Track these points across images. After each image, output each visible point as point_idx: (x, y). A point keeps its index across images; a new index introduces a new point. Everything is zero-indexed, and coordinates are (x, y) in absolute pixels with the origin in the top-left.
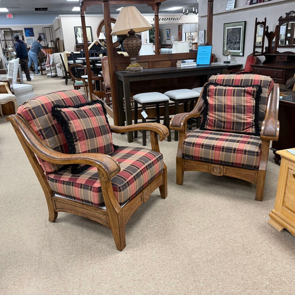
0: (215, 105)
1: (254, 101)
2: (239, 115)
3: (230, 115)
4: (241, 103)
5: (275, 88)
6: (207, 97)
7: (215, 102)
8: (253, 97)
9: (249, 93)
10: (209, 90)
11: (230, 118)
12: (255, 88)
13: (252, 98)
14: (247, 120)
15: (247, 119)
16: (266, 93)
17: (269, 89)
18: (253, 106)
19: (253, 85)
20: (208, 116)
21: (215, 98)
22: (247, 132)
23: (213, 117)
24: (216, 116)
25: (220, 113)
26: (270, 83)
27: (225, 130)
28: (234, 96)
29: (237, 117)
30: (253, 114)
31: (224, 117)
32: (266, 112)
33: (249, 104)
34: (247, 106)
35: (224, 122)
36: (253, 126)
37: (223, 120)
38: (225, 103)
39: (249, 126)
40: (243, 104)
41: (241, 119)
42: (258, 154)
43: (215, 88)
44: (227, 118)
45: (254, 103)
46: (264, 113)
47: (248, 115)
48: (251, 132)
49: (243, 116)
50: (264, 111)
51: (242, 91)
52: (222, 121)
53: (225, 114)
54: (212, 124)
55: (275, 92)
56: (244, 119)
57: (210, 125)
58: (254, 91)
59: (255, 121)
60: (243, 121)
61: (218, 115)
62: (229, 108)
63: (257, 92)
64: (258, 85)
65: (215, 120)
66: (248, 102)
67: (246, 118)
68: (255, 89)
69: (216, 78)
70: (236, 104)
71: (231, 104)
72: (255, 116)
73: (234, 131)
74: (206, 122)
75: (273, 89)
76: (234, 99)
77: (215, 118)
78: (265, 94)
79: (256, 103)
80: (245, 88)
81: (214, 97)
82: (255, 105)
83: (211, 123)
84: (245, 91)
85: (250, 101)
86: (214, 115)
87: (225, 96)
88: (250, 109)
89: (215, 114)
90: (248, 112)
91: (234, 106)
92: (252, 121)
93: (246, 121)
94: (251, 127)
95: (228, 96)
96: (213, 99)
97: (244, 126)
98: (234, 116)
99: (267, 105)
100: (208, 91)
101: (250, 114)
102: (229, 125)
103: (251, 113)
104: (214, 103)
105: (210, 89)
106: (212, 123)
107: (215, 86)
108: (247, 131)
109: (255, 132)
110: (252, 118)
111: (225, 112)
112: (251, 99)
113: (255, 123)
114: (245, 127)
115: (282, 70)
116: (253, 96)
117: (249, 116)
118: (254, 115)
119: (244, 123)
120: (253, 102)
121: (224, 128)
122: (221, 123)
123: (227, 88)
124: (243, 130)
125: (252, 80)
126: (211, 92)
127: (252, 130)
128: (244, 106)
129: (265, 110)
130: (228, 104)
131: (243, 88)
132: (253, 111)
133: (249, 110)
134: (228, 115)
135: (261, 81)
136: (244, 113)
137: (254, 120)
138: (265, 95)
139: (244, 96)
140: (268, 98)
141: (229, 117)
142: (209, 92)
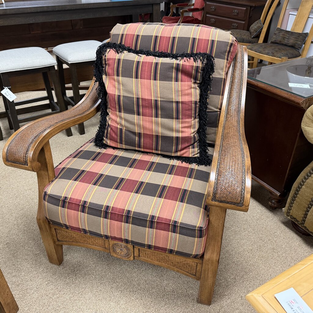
0: (119, 96)
1: (198, 91)
2: (166, 121)
3: (149, 121)
4: (170, 96)
5: (239, 55)
6: (104, 77)
7: (119, 90)
8: (195, 83)
9: (186, 73)
10: (105, 59)
11: (150, 127)
12: (199, 61)
13: (193, 85)
14: (182, 132)
15: (184, 130)
16: (222, 69)
17: (227, 60)
18: (196, 103)
19: (196, 54)
20: (107, 118)
21: (118, 82)
22: (185, 155)
23: (116, 122)
24: (123, 122)
25: (130, 115)
26: (230, 47)
27: (142, 150)
28: (155, 79)
29: (164, 126)
30: (195, 118)
31: (139, 126)
32: (220, 109)
33: (186, 99)
34: (182, 103)
35: (139, 135)
36: (194, 143)
37: (137, 130)
38: (137, 94)
39: (187, 145)
40: (174, 98)
41: (171, 130)
42: (201, 233)
43: (117, 56)
44: (144, 128)
45: (196, 96)
46: (217, 111)
47: (185, 122)
48: (190, 156)
49: (174, 123)
50: (217, 108)
51: (173, 67)
52: (134, 133)
53: (139, 119)
54: (116, 137)
55: (238, 65)
56: (178, 131)
57: (112, 139)
58: (197, 67)
59: (198, 132)
60: (174, 135)
61: (126, 120)
62: (146, 107)
63: (203, 69)
64: (205, 54)
65: (121, 130)
66: (185, 95)
67: (182, 128)
68: (199, 64)
69: (124, 30)
70: (160, 98)
71: (149, 98)
72: (200, 123)
73: (159, 152)
74: (106, 131)
75: (235, 59)
76: (156, 86)
77: (121, 125)
78: (220, 71)
79: (201, 95)
80: (178, 62)
81: (116, 77)
82: (200, 99)
83: (114, 135)
84: (178, 68)
85: (189, 91)
86: (118, 120)
87: (137, 77)
88: (189, 110)
89: (121, 117)
90: (186, 115)
91: (156, 101)
92: (193, 133)
93: (180, 135)
94: (191, 145)
95: (144, 79)
96: (114, 82)
97: (177, 145)
98: (157, 123)
99: (223, 95)
100: (104, 62)
101: (189, 120)
102: (148, 141)
103: (191, 117)
104: (117, 93)
105: (109, 59)
106: (116, 134)
107: (118, 53)
108: (183, 154)
109: (198, 155)
110: (194, 128)
111: (138, 114)
112: (191, 88)
113: (199, 136)
114: (180, 147)
115: (245, 9)
116: (196, 79)
117: (186, 125)
118: (197, 120)
119: (177, 138)
120: (195, 94)
121: (139, 146)
122: (132, 136)
123: (143, 58)
124: (176, 151)
125: (194, 39)
126: (109, 65)
127: (193, 152)
128: (177, 103)
129: (219, 107)
130: (144, 97)
131: (174, 61)
132: (195, 113)
133: (187, 111)
134: (146, 121)
135: (213, 41)
136: (177, 118)
137: (198, 130)
138: (220, 74)
139: (177, 80)
140: (225, 80)
141: (148, 125)
142: (106, 64)
